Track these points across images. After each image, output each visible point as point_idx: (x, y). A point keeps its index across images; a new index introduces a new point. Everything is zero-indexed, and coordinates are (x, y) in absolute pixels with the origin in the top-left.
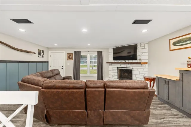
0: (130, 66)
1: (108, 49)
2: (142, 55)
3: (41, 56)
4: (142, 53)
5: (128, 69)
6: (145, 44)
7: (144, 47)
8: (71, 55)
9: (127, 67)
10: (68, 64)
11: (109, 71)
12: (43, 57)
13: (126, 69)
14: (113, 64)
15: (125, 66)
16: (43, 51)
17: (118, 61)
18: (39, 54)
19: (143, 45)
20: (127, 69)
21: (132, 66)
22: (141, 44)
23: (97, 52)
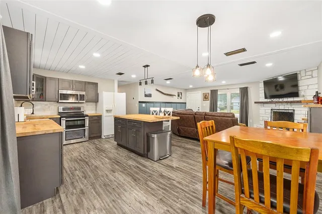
0: (290, 106)
1: (258, 82)
2: (308, 89)
3: (179, 98)
4: (308, 86)
5: (287, 111)
6: (312, 71)
7: (312, 75)
8: (208, 95)
9: (285, 109)
10: (204, 105)
11: (261, 115)
12: (181, 98)
13: (283, 111)
14: (265, 105)
15: (282, 107)
16: (181, 93)
17: (272, 100)
18: (179, 96)
19: (310, 73)
20: (285, 111)
21: (292, 106)
22: (306, 72)
23: (240, 88)
